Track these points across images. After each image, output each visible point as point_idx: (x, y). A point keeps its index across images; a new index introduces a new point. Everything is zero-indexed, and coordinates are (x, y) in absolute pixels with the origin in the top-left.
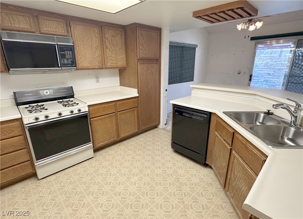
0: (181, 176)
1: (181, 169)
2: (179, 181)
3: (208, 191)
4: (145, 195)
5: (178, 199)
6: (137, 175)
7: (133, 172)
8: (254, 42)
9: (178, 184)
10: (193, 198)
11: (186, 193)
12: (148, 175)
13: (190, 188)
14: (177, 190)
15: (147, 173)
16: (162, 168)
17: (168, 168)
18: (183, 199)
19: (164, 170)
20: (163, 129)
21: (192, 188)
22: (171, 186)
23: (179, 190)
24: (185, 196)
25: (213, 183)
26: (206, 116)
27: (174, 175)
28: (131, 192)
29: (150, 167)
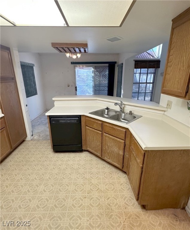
0: (73, 165)
1: (69, 161)
2: (74, 169)
3: (93, 164)
4: (60, 192)
5: (82, 179)
6: (40, 184)
7: (34, 184)
8: (73, 65)
9: (75, 171)
10: (89, 173)
11: (84, 173)
12: (49, 178)
13: (83, 169)
14: (77, 175)
15: (48, 178)
16: (56, 168)
17: (60, 165)
18: (84, 177)
19: (59, 168)
20: (31, 140)
21: (84, 168)
22: (72, 174)
23: (78, 174)
24: (84, 174)
25: (92, 158)
26: (78, 118)
27: (68, 167)
28: (47, 198)
29: (46, 172)
